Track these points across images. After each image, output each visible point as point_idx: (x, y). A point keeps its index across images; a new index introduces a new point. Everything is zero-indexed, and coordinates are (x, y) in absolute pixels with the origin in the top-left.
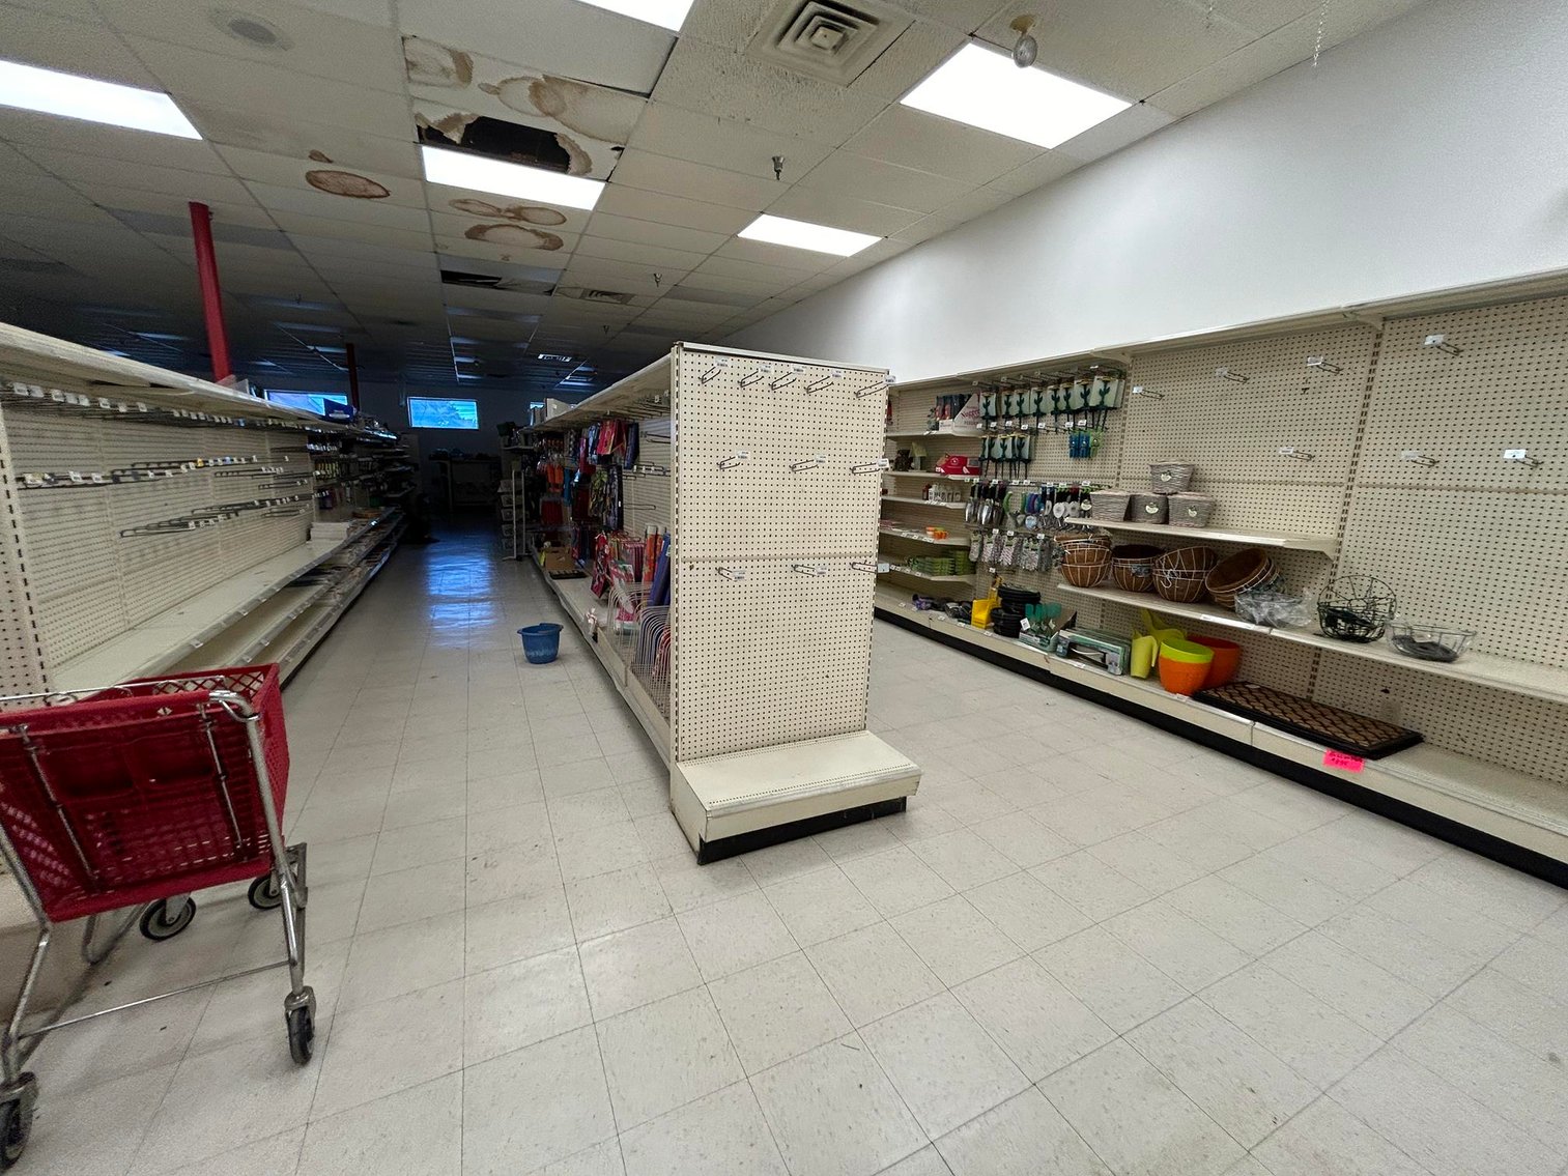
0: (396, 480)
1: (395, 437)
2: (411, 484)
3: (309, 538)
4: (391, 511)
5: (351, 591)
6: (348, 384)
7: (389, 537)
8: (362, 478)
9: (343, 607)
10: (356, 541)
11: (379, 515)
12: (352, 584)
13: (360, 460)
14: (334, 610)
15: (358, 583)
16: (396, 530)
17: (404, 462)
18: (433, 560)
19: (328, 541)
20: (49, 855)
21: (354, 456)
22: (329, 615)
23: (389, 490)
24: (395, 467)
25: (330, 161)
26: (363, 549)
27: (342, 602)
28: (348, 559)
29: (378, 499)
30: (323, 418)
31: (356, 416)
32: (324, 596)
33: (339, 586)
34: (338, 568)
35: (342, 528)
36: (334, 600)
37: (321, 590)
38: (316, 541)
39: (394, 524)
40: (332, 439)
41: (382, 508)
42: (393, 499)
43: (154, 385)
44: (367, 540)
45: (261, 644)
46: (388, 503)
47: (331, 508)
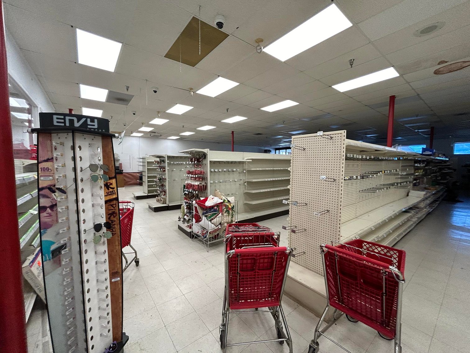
0: (444, 176)
1: (448, 159)
2: (450, 177)
3: (408, 195)
4: (441, 188)
5: (421, 217)
6: (429, 141)
7: (438, 198)
8: (432, 175)
9: (417, 222)
10: (427, 199)
11: (435, 189)
12: (421, 214)
13: (433, 168)
14: (414, 223)
15: (424, 214)
16: (442, 195)
17: (449, 169)
18: (456, 210)
19: (416, 198)
20: (333, 284)
21: (431, 167)
22: (412, 225)
23: (441, 180)
24: (445, 170)
25: (446, 62)
26: (428, 202)
27: (417, 221)
28: (422, 205)
29: (435, 183)
30: (420, 154)
31: (435, 153)
32: (411, 217)
33: (417, 215)
34: (418, 208)
35: (422, 194)
36: (415, 220)
37: (411, 215)
38: (411, 197)
39: (442, 193)
40: (423, 161)
41: (437, 186)
42: (442, 183)
43: (376, 150)
44: (430, 199)
45: (389, 231)
46: (439, 184)
47: (417, 186)
